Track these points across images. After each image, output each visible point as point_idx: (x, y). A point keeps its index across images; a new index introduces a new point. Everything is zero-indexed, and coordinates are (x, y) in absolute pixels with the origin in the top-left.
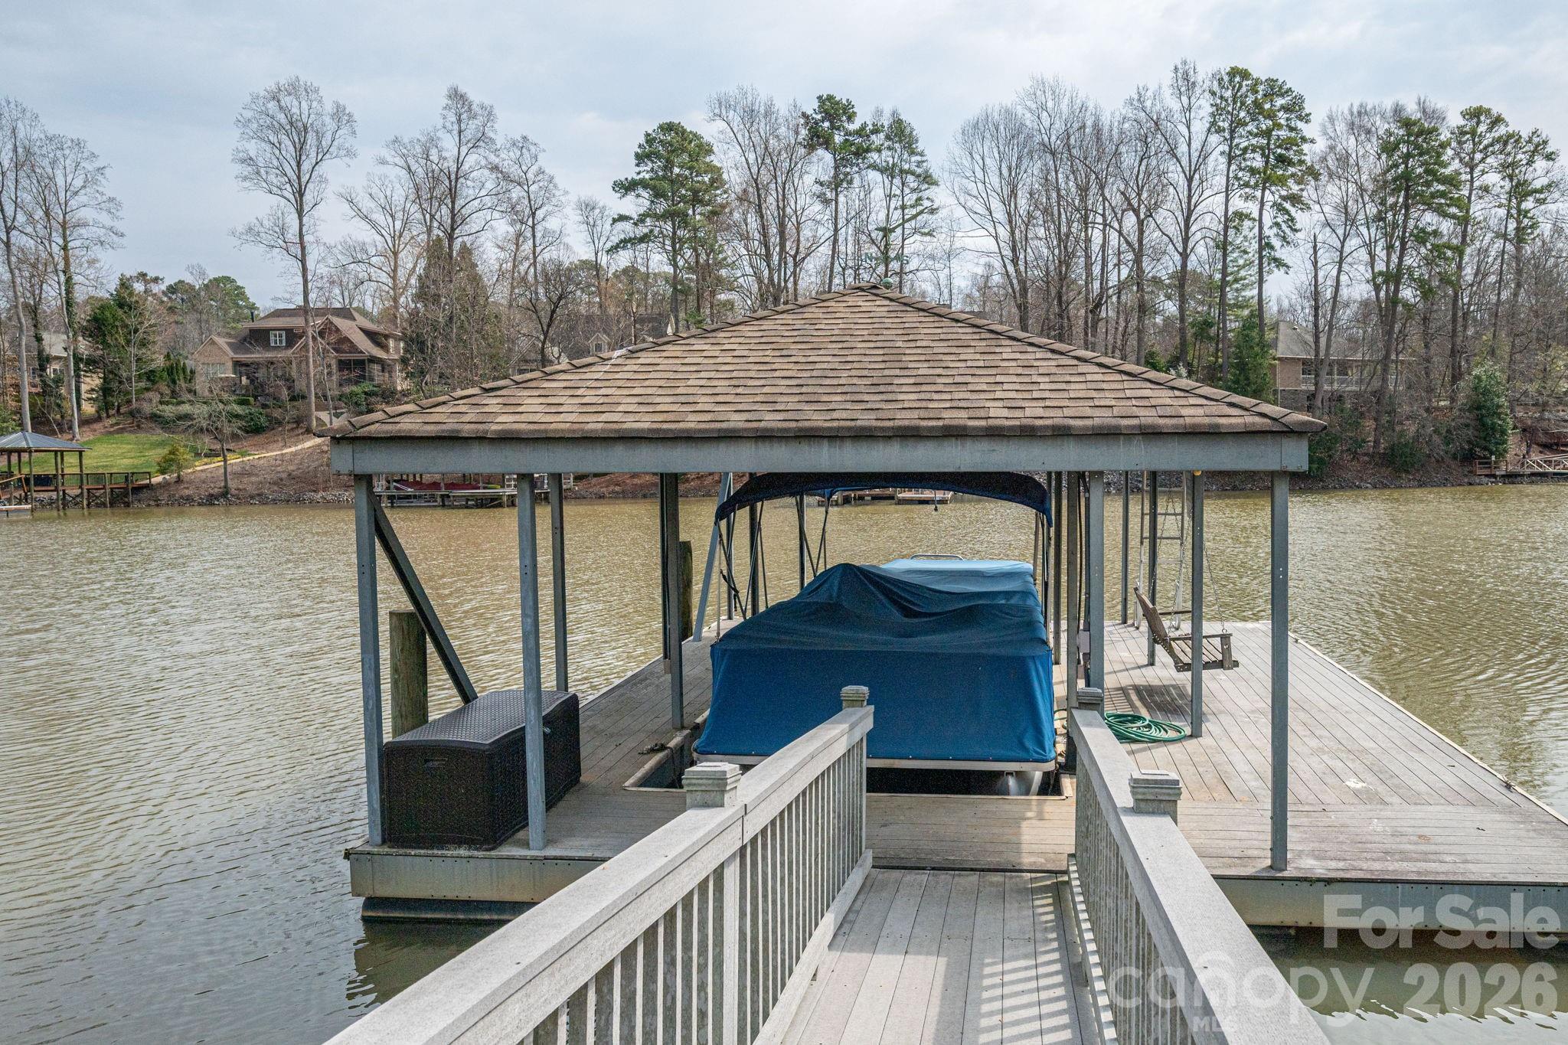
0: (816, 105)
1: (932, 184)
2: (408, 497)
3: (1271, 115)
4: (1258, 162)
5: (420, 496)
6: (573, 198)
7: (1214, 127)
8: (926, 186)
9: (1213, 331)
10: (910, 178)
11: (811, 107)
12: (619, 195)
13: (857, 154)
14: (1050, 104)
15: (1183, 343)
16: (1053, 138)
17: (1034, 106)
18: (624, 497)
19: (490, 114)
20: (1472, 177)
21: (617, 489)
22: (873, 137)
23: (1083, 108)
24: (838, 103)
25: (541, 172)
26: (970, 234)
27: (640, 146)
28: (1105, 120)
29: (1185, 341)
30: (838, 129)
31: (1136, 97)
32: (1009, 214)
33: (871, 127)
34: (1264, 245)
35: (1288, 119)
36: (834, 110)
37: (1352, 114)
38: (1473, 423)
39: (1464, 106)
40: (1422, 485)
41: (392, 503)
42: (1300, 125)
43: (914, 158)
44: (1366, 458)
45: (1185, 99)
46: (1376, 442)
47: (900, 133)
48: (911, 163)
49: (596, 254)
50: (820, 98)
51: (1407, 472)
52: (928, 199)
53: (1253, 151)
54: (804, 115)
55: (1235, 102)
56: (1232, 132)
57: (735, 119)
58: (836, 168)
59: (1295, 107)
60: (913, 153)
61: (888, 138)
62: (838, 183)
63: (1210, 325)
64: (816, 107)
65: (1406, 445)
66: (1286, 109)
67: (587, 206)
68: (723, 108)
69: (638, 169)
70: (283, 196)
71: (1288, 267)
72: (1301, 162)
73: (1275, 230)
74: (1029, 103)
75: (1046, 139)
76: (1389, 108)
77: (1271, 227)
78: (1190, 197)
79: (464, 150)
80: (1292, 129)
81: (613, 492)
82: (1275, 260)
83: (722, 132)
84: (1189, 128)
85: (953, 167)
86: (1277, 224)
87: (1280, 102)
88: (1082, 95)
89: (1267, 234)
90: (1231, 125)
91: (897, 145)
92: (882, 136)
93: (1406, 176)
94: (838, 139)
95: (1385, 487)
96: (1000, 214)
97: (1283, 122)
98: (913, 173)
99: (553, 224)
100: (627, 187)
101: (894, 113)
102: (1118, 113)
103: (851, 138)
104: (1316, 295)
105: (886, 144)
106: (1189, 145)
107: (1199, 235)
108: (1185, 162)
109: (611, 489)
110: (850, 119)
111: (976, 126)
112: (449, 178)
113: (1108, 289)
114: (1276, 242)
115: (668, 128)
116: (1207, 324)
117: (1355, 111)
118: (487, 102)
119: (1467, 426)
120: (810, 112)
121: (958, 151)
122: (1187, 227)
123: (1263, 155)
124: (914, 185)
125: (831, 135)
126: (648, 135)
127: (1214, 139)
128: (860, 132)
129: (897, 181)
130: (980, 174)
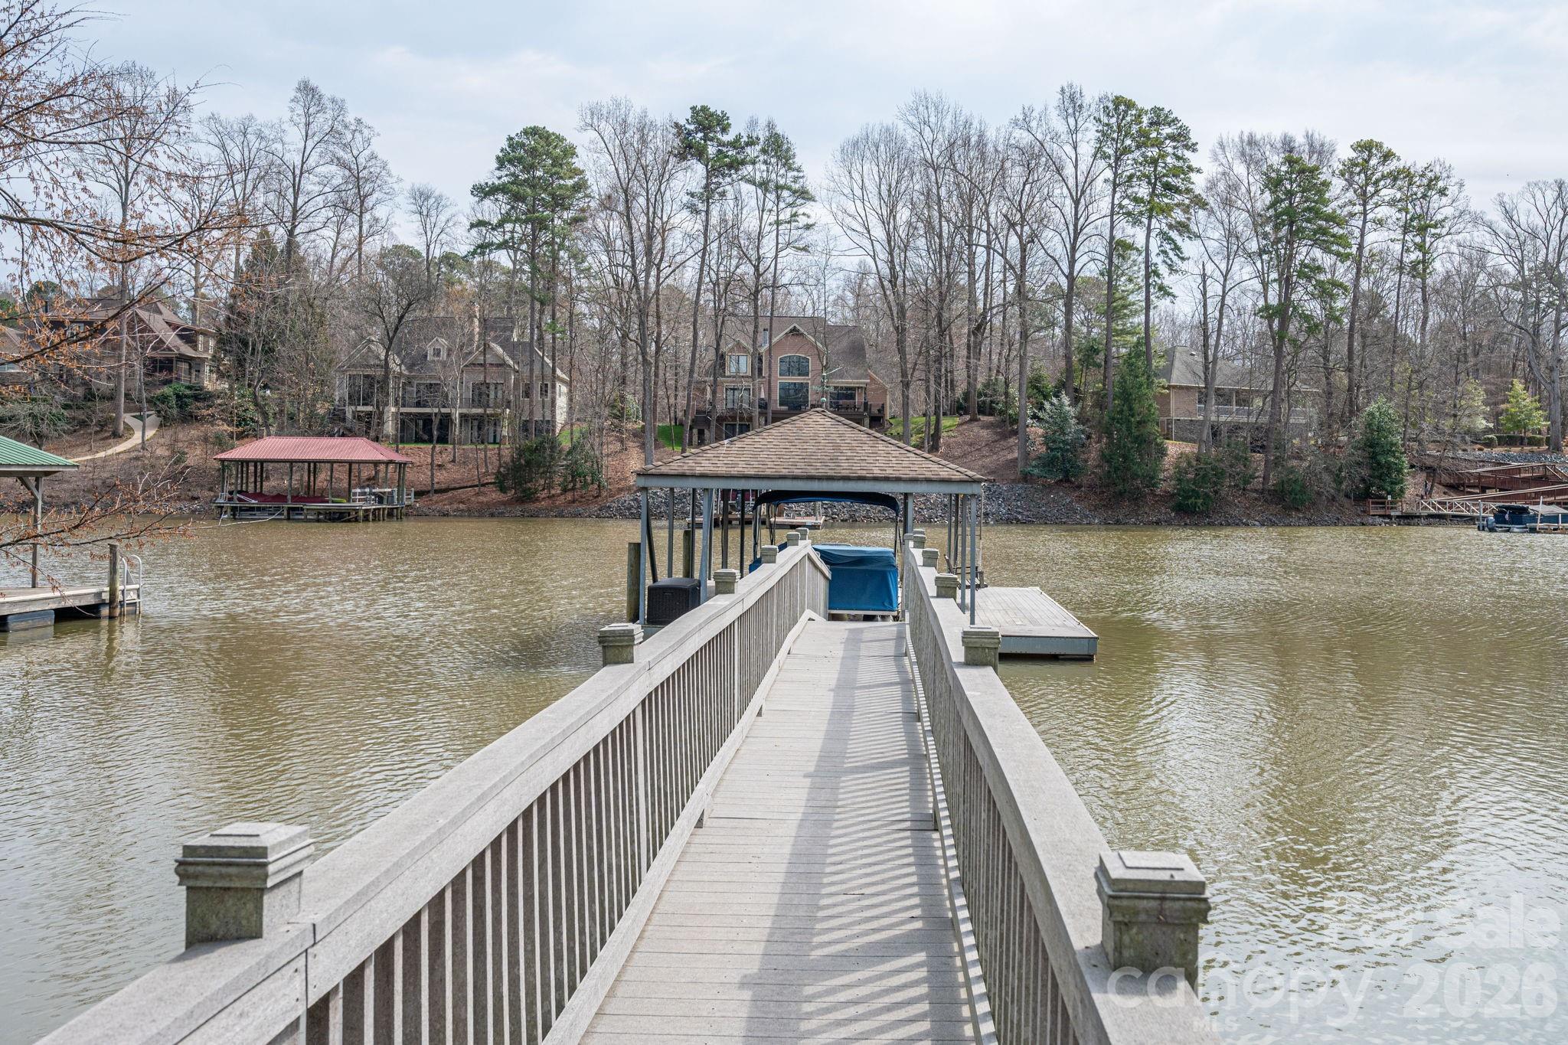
0: (689, 114)
1: (809, 199)
2: (252, 509)
3: (1158, 143)
4: (1143, 191)
5: (264, 509)
6: (406, 186)
7: (1099, 153)
8: (803, 201)
9: (1100, 358)
10: (785, 193)
11: (683, 117)
12: (477, 199)
13: (730, 166)
14: (933, 119)
15: (1069, 370)
16: (936, 152)
17: (915, 121)
18: (469, 516)
19: (341, 108)
20: (1365, 209)
21: (461, 506)
22: (748, 150)
23: (967, 124)
24: (712, 115)
25: (373, 157)
26: (847, 253)
27: (502, 150)
28: (991, 135)
29: (1071, 367)
30: (712, 140)
31: (1021, 117)
32: (888, 234)
33: (745, 139)
34: (1151, 272)
35: (1175, 148)
36: (708, 121)
37: (1242, 142)
38: (1366, 461)
39: (1354, 140)
40: (1312, 523)
41: (234, 515)
42: (1188, 154)
43: (791, 174)
44: (1255, 495)
45: (1071, 121)
46: (1266, 478)
47: (777, 148)
48: (786, 178)
49: (428, 246)
50: (693, 108)
51: (1297, 510)
52: (804, 214)
53: (1139, 179)
54: (677, 125)
55: (1120, 131)
56: (1118, 159)
57: (608, 131)
58: (708, 177)
59: (1181, 137)
60: (790, 169)
61: (764, 151)
62: (709, 193)
63: (1097, 351)
64: (689, 117)
65: (1296, 481)
66: (1172, 137)
67: (421, 194)
68: (595, 117)
69: (498, 173)
70: (107, 184)
71: (1174, 296)
72: (1188, 191)
73: (1162, 257)
74: (911, 118)
75: (928, 155)
76: (1278, 139)
77: (1158, 254)
78: (1077, 219)
79: (310, 144)
80: (1178, 158)
81: (457, 510)
82: (1161, 288)
83: (592, 142)
84: (1075, 148)
85: (832, 184)
86: (1165, 252)
87: (1167, 130)
88: (966, 112)
89: (1154, 261)
90: (1116, 152)
91: (773, 160)
92: (758, 148)
93: (1291, 212)
94: (712, 150)
95: (1273, 524)
96: (879, 232)
97: (1170, 150)
98: (789, 189)
99: (381, 212)
100: (484, 192)
101: (770, 126)
102: (1003, 130)
103: (725, 149)
104: (1204, 324)
105: (762, 158)
106: (1076, 167)
107: (1085, 259)
108: (1071, 182)
109: (455, 506)
110: (724, 130)
111: (855, 144)
112: (294, 173)
113: (991, 308)
114: (1163, 269)
115: (533, 132)
116: (1093, 350)
117: (1245, 138)
118: (339, 96)
119: (1359, 464)
120: (682, 122)
121: (837, 170)
122: (1074, 249)
123: (1149, 183)
124: (790, 200)
125: (705, 147)
126: (510, 139)
127: (1101, 164)
128: (735, 144)
129: (772, 196)
130: (858, 192)
